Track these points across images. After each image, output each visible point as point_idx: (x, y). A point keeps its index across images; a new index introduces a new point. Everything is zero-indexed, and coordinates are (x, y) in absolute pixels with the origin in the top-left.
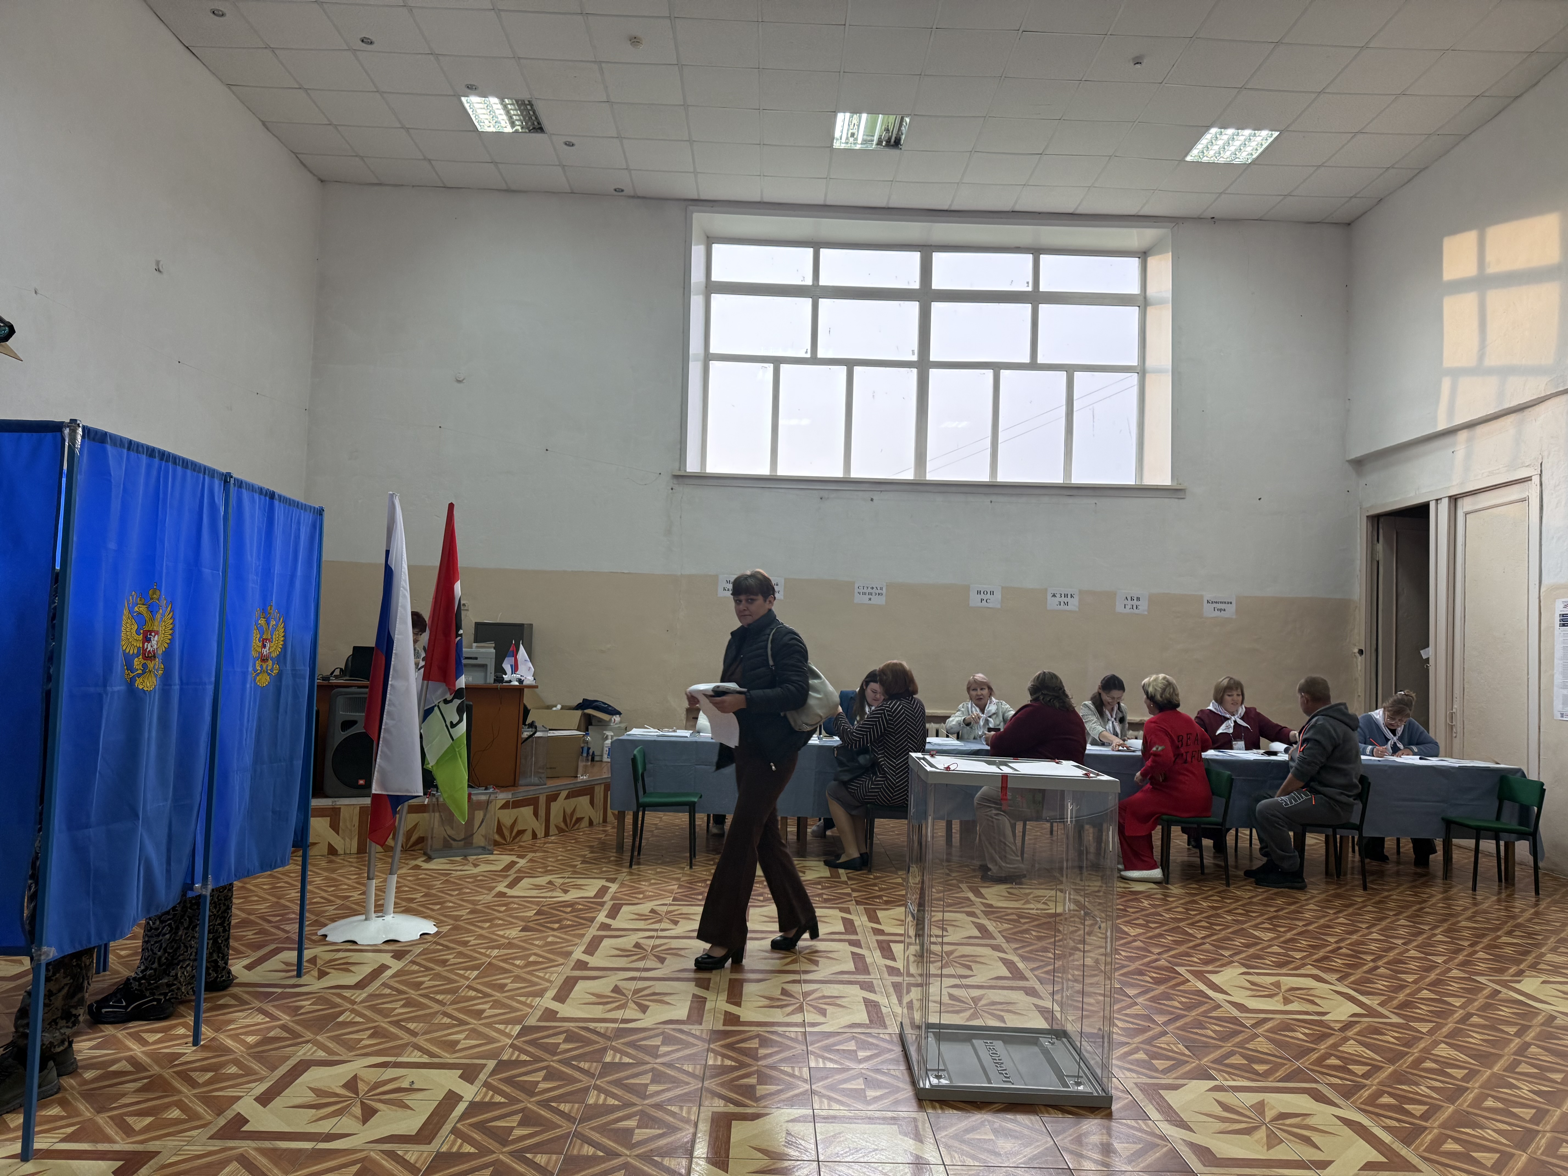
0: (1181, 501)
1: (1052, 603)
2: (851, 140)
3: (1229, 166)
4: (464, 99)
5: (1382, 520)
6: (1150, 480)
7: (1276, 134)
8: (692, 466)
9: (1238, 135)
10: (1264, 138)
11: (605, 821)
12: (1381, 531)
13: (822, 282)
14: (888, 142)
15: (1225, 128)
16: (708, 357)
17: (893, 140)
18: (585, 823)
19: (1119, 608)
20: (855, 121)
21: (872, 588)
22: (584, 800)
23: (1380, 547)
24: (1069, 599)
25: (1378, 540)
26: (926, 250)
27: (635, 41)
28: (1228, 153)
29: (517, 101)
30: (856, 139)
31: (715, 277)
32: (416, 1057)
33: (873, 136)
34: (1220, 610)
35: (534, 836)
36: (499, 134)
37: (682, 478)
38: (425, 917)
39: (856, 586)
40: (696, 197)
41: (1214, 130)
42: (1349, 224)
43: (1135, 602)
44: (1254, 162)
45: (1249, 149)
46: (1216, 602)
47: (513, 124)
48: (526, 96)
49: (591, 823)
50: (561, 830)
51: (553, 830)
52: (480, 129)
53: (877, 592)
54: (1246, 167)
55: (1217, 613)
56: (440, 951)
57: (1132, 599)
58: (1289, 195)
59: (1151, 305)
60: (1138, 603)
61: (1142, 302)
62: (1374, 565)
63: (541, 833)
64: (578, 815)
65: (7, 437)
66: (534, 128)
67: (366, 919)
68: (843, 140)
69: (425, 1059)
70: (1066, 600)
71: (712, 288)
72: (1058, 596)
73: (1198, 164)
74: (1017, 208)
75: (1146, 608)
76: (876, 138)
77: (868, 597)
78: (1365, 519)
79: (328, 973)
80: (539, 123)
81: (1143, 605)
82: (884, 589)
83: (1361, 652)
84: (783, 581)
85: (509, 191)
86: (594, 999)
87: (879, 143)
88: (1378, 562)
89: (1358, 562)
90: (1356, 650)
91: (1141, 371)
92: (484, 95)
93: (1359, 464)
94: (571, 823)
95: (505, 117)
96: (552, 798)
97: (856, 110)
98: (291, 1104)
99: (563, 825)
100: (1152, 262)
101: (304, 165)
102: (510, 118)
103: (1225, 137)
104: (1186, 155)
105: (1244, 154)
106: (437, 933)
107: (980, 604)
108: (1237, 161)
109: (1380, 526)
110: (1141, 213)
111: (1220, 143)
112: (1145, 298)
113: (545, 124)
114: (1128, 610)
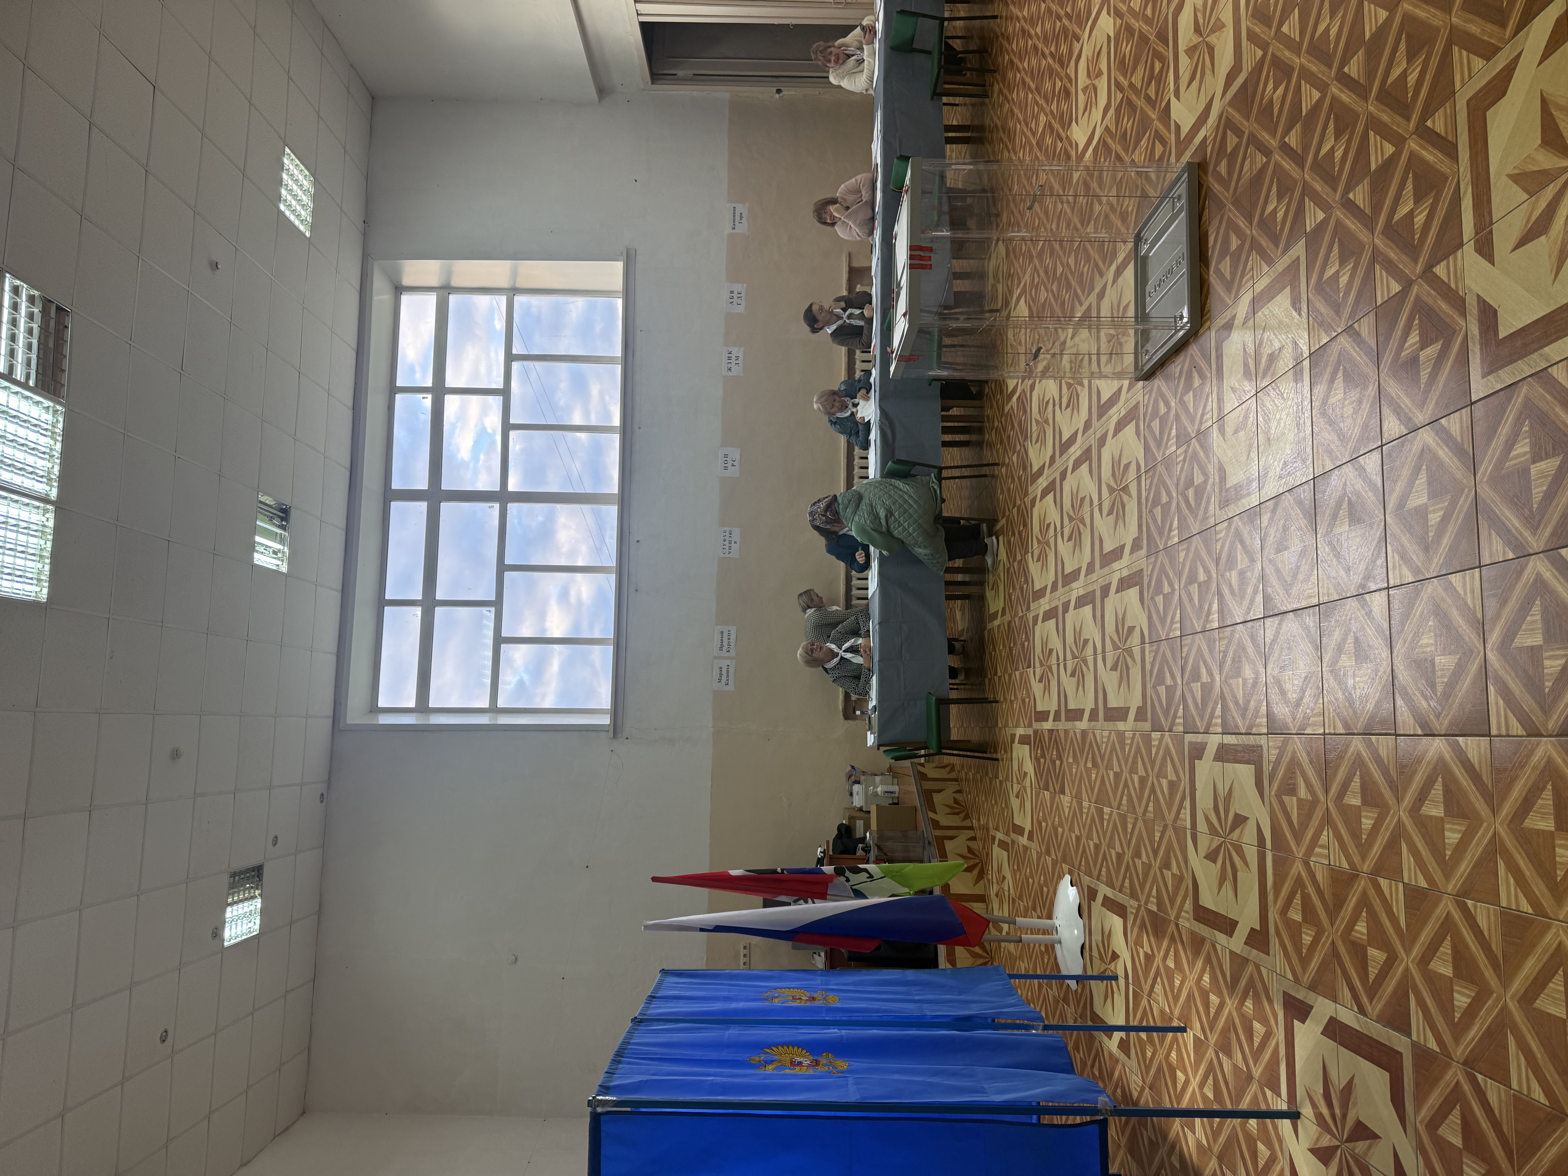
0: (638, 252)
1: (736, 371)
2: (280, 555)
3: (315, 198)
4: (226, 944)
5: (655, 71)
6: (618, 283)
7: (287, 150)
8: (606, 720)
9: (287, 185)
10: (290, 162)
11: (956, 780)
12: (666, 72)
13: (419, 597)
14: (282, 519)
15: (280, 197)
16: (493, 709)
17: (281, 514)
18: (959, 797)
19: (741, 309)
20: (262, 549)
21: (725, 540)
22: (937, 798)
23: (680, 73)
24: (733, 356)
25: (675, 75)
26: (389, 495)
27: (176, 754)
28: (304, 198)
29: (231, 888)
30: (279, 550)
31: (412, 704)
32: (1186, 814)
33: (277, 533)
34: (741, 217)
35: (973, 839)
36: (263, 912)
37: (616, 728)
38: (1055, 893)
39: (723, 555)
40: (331, 720)
41: (282, 207)
42: (373, 98)
43: (735, 295)
44: (313, 174)
45: (301, 178)
46: (734, 221)
47: (253, 898)
48: (226, 879)
49: (959, 791)
50: (967, 816)
51: (967, 823)
52: (257, 932)
53: (728, 535)
54: (316, 183)
55: (744, 220)
56: (1087, 858)
57: (732, 298)
58: (344, 148)
59: (449, 283)
60: (736, 293)
61: (445, 290)
62: (698, 78)
63: (971, 833)
64: (951, 803)
65: (606, 1169)
66: (258, 876)
67: (1060, 942)
68: (280, 563)
69: (1187, 803)
70: (734, 358)
71: (423, 705)
72: (730, 365)
73: (313, 227)
74: (350, 404)
75: (740, 285)
76: (279, 531)
77: (733, 544)
78: (655, 87)
79: (1114, 952)
80: (253, 869)
81: (738, 287)
82: (725, 529)
83: (779, 91)
84: (719, 627)
85: (319, 913)
86: (1124, 684)
87: (283, 528)
88: (695, 75)
89: (695, 93)
90: (777, 96)
91: (512, 291)
92: (224, 922)
93: (602, 91)
94: (960, 808)
95: (246, 904)
96: (936, 825)
97: (251, 547)
98: (1234, 900)
99: (962, 815)
100: (406, 282)
101: (288, 1128)
102: (247, 899)
103: (289, 198)
104: (305, 236)
105: (305, 183)
106: (1070, 873)
107: (737, 467)
108: (312, 190)
109: (661, 72)
110: (358, 288)
111: (294, 203)
112: (440, 288)
113: (253, 862)
114: (743, 302)
